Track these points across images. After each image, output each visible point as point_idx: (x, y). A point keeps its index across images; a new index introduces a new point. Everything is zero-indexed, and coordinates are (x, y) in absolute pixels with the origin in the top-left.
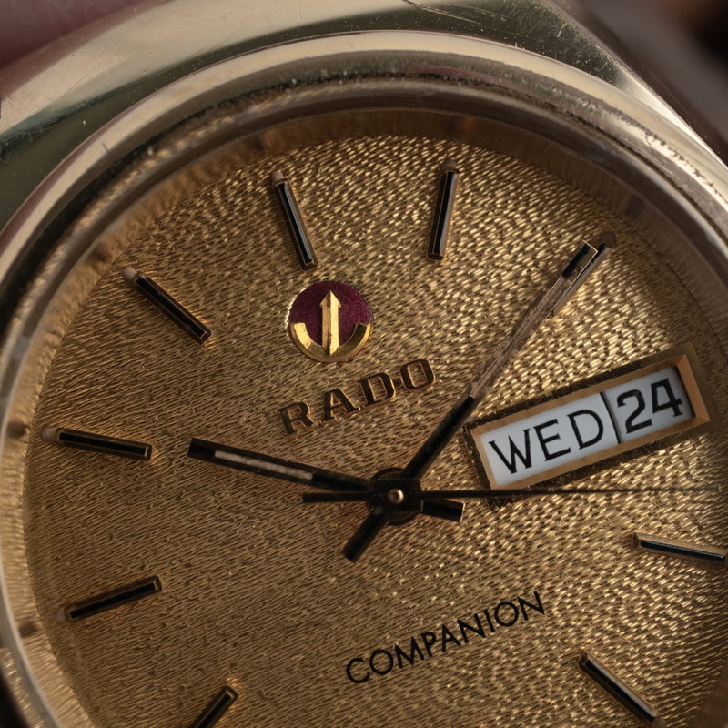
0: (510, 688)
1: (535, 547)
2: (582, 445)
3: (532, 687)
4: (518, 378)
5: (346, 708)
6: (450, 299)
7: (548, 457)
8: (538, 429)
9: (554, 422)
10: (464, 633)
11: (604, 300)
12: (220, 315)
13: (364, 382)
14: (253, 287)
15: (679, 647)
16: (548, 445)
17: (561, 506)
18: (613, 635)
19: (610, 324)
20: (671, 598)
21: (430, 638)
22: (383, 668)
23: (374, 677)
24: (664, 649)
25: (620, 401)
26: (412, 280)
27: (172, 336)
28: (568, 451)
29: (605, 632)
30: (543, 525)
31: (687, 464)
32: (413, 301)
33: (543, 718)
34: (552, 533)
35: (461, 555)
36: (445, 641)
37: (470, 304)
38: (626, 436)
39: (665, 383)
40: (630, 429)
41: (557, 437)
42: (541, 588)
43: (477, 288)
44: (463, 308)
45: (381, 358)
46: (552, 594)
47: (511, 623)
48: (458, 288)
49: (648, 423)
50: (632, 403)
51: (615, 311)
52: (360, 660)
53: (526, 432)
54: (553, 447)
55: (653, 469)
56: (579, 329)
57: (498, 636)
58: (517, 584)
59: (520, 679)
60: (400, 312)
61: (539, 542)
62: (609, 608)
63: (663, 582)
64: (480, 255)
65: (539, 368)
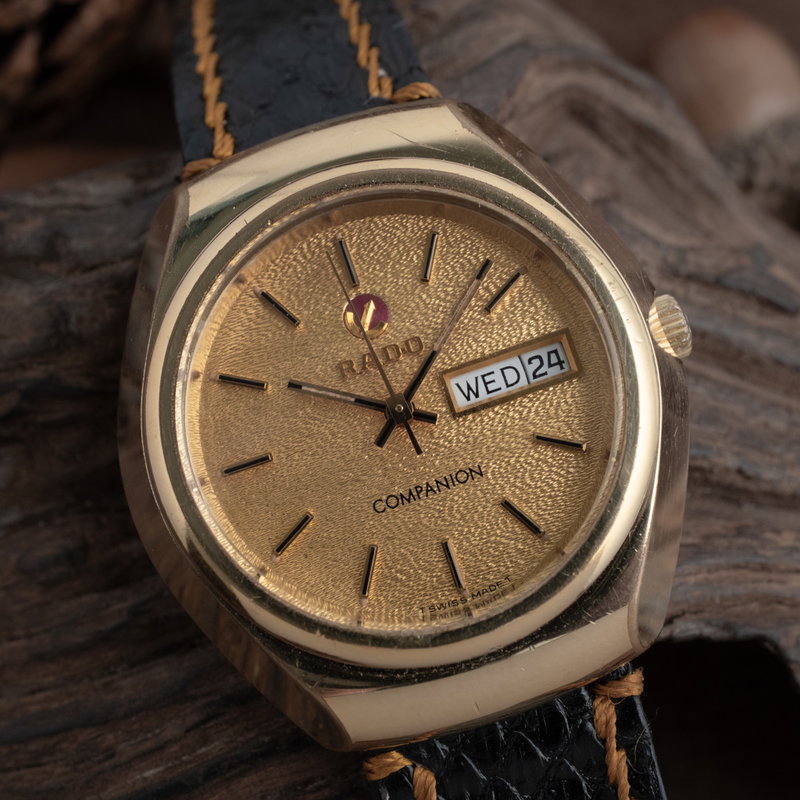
0: (463, 516)
1: (478, 441)
2: (508, 386)
3: (476, 516)
4: (471, 347)
5: (373, 526)
6: (434, 304)
7: (489, 392)
8: (483, 376)
9: (493, 373)
10: (438, 487)
11: (520, 305)
12: (306, 312)
13: (384, 349)
14: (324, 297)
15: (558, 496)
16: (489, 385)
17: (494, 419)
18: (521, 489)
19: (523, 319)
20: (554, 469)
21: (419, 489)
22: (393, 505)
23: (389, 510)
24: (550, 497)
25: (530, 362)
26: (413, 294)
27: (280, 324)
28: (500, 389)
29: (517, 487)
30: (484, 428)
31: (565, 395)
32: (413, 305)
33: (481, 533)
34: (489, 433)
35: (437, 444)
36: (427, 491)
37: (445, 307)
38: (532, 380)
39: (555, 352)
40: (535, 377)
41: (494, 381)
42: (482, 463)
43: (449, 298)
44: (441, 309)
45: (394, 336)
46: (488, 466)
47: (465, 482)
48: (438, 297)
49: (546, 373)
50: (536, 363)
51: (527, 311)
52: (380, 500)
53: (476, 378)
54: (491, 387)
55: (546, 398)
56: (506, 320)
57: (457, 489)
58: (468, 461)
59: (469, 512)
60: (406, 311)
61: (481, 438)
62: (519, 474)
63: (550, 460)
64: (451, 280)
65: (484, 342)
